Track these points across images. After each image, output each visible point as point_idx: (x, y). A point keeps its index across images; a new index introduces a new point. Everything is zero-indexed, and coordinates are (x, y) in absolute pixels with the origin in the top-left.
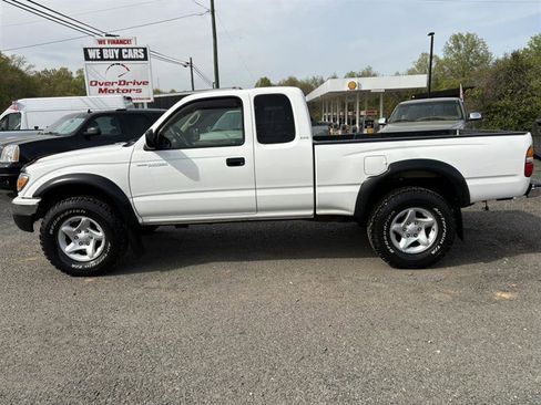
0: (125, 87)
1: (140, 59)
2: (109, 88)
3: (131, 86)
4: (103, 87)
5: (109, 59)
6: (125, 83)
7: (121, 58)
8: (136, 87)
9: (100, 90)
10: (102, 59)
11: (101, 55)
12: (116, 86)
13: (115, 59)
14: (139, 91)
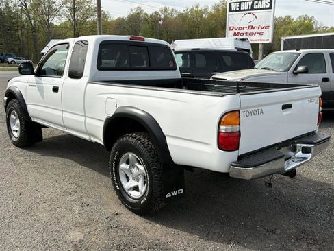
0: (252, 31)
1: (266, 8)
2: (241, 31)
3: (256, 30)
4: (237, 31)
5: (244, 10)
6: (253, 28)
7: (253, 9)
8: (260, 31)
9: (235, 33)
10: (240, 10)
11: (240, 7)
12: (246, 30)
13: (248, 10)
14: (261, 34)
